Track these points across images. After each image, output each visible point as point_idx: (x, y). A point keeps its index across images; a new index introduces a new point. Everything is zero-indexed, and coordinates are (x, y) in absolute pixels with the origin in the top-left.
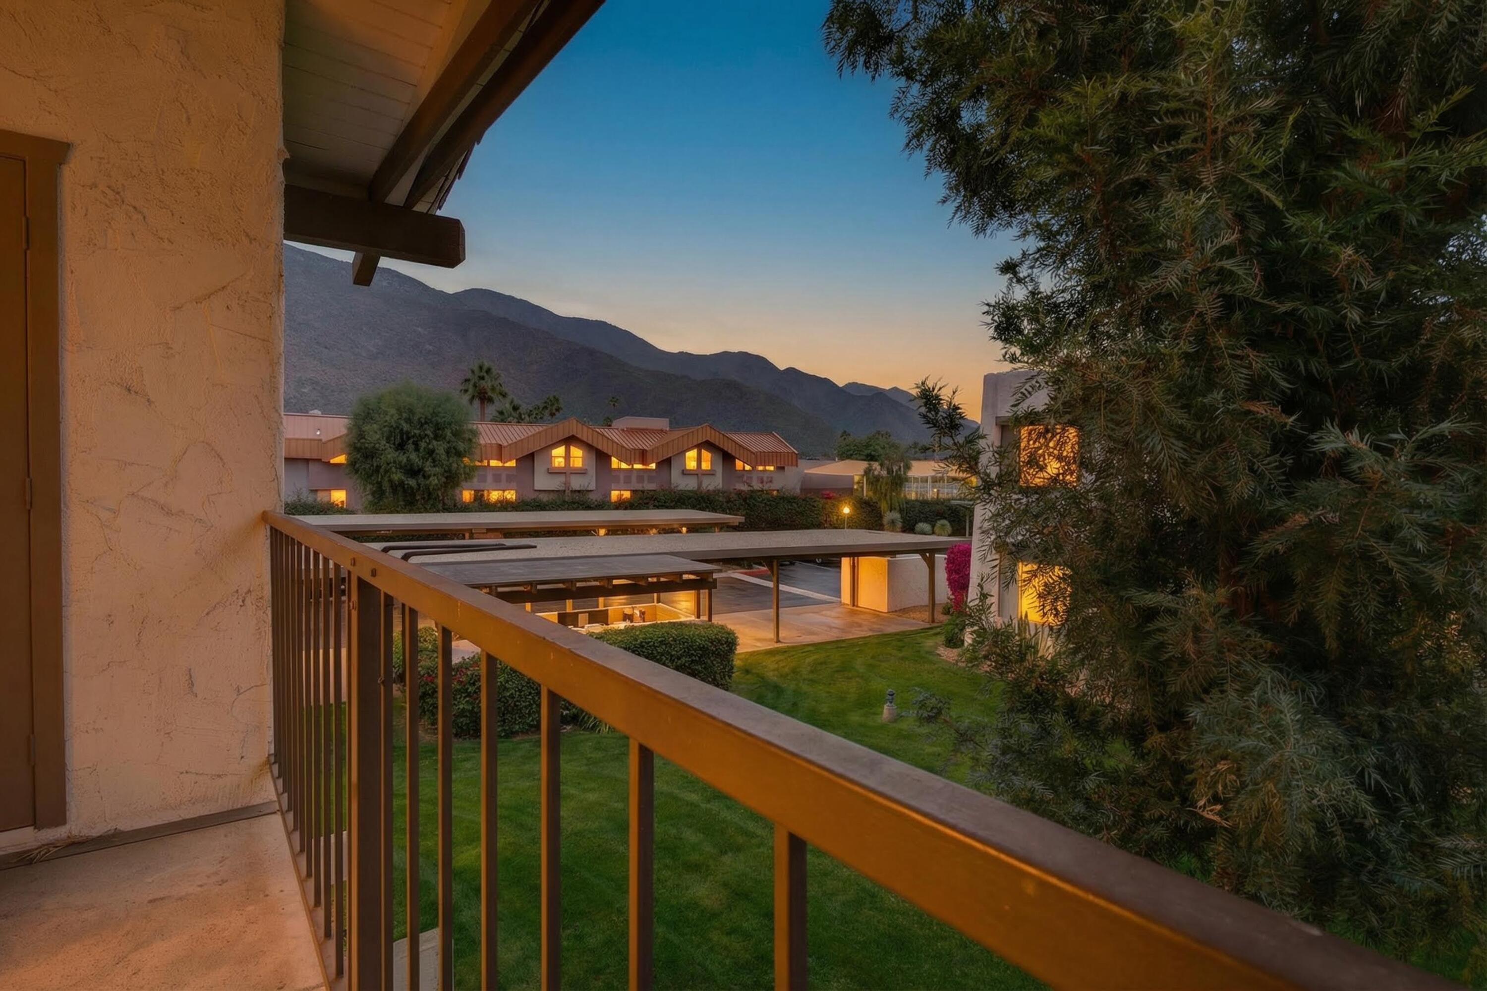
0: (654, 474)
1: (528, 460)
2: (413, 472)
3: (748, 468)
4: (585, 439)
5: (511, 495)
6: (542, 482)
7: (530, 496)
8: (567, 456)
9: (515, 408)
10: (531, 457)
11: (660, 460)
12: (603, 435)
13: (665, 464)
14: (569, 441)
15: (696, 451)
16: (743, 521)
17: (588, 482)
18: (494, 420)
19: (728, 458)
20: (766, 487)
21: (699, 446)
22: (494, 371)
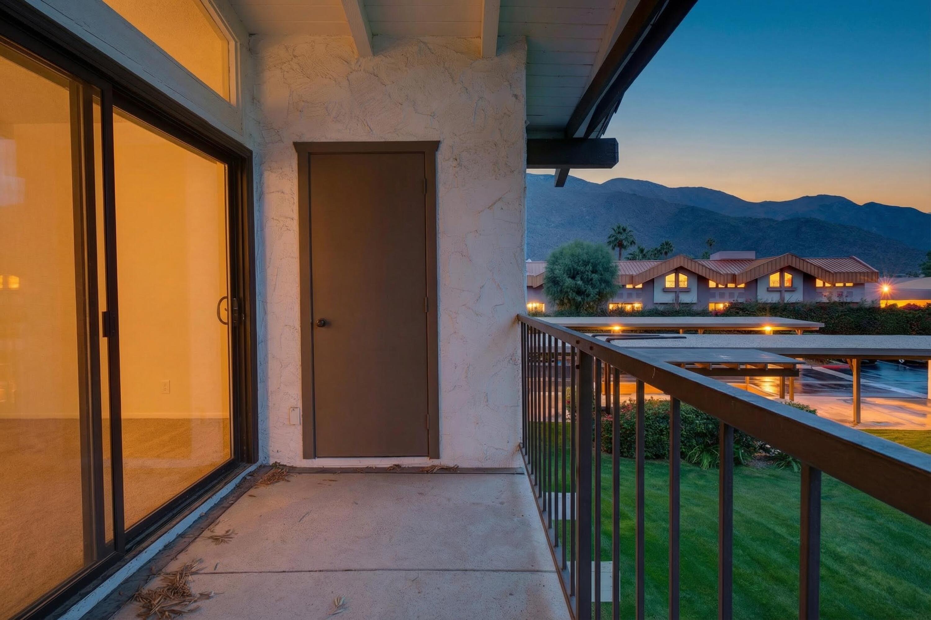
0: (743, 291)
1: (650, 284)
2: (579, 292)
3: (827, 285)
4: (689, 269)
5: (637, 306)
6: (660, 298)
7: (650, 307)
8: (677, 281)
9: (642, 251)
10: (652, 281)
11: (749, 280)
12: (703, 266)
13: (753, 284)
14: (678, 270)
15: (778, 274)
16: (824, 326)
17: (690, 298)
18: (628, 259)
19: (809, 279)
20: (845, 300)
21: (782, 271)
22: (628, 229)
